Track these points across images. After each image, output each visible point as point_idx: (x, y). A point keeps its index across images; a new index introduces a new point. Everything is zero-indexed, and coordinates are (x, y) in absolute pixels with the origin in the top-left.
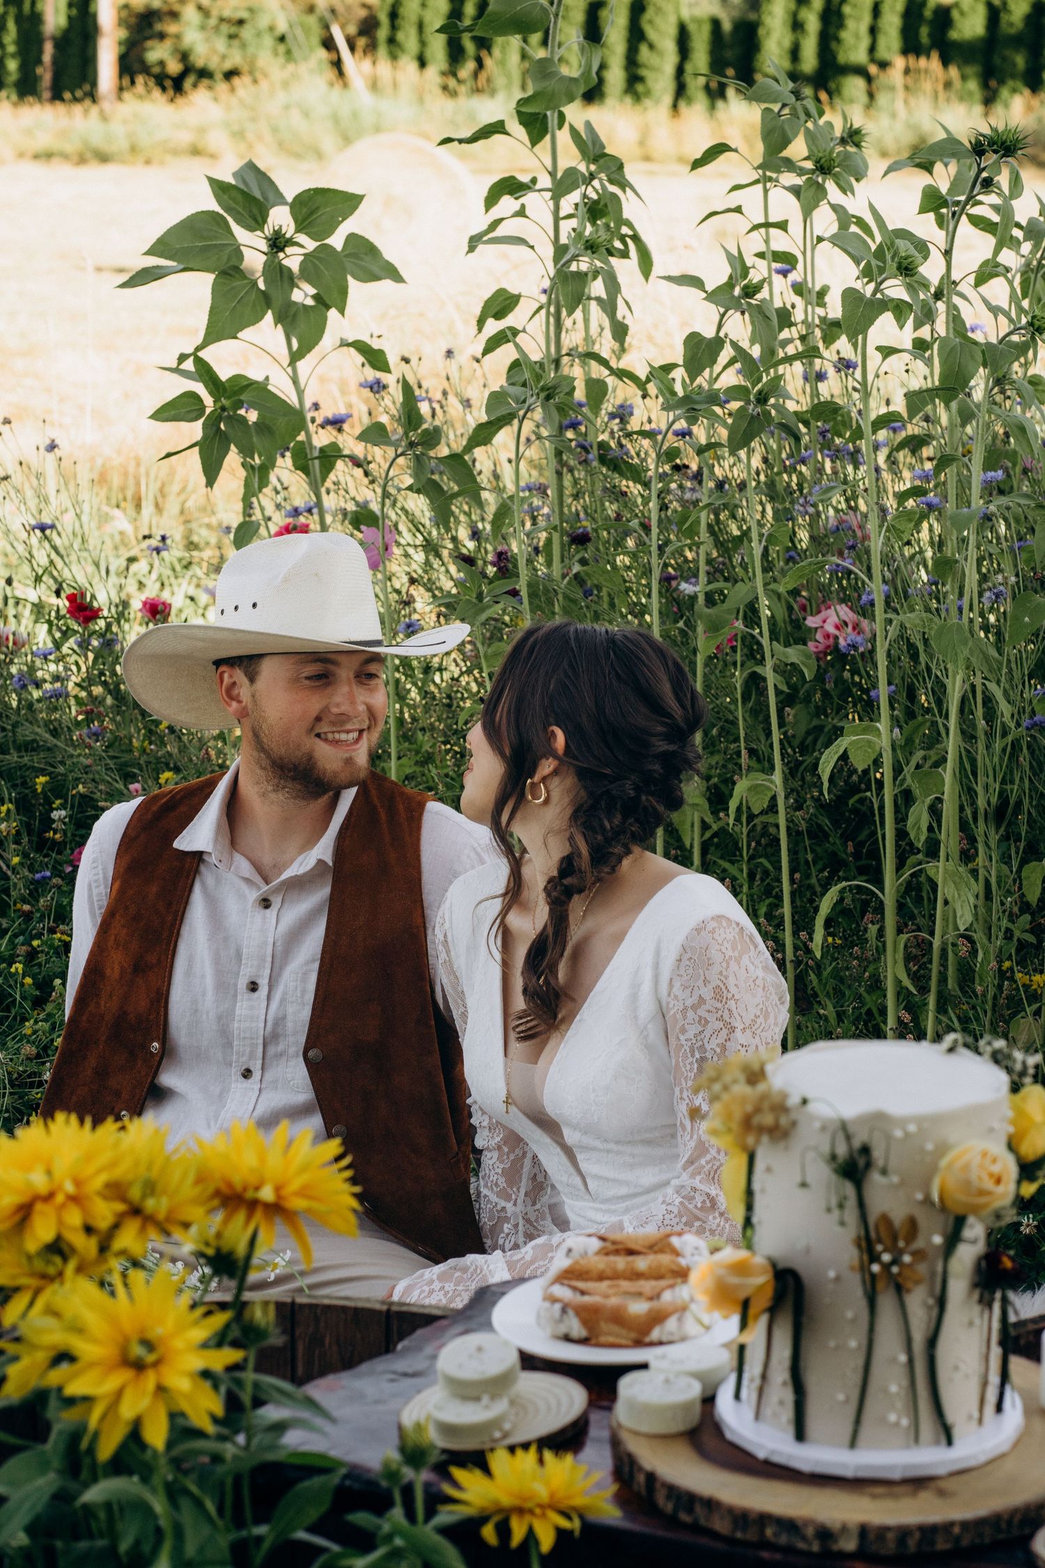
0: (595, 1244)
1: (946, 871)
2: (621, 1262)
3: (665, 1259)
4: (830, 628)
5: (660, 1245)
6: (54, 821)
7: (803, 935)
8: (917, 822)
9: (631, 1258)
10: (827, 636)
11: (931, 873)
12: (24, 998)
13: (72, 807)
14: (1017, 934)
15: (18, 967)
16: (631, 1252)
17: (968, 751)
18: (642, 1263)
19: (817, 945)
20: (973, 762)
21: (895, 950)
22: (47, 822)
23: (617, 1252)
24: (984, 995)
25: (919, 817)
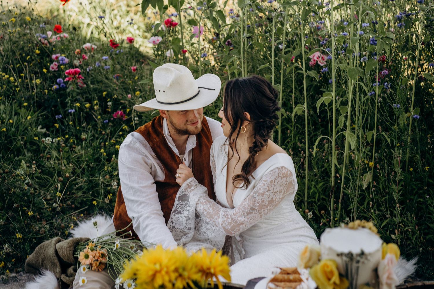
0: (279, 271)
1: (348, 133)
2: (286, 277)
3: (297, 276)
4: (315, 58)
5: (296, 272)
6: (108, 105)
7: (310, 150)
8: (341, 121)
9: (288, 276)
10: (314, 60)
11: (344, 134)
12: (104, 159)
13: (113, 102)
14: (366, 152)
15: (102, 150)
16: (288, 274)
17: (354, 98)
18: (291, 277)
19: (314, 153)
20: (355, 101)
21: (334, 155)
22: (107, 106)
23: (285, 274)
24: (358, 169)
25: (342, 119)
